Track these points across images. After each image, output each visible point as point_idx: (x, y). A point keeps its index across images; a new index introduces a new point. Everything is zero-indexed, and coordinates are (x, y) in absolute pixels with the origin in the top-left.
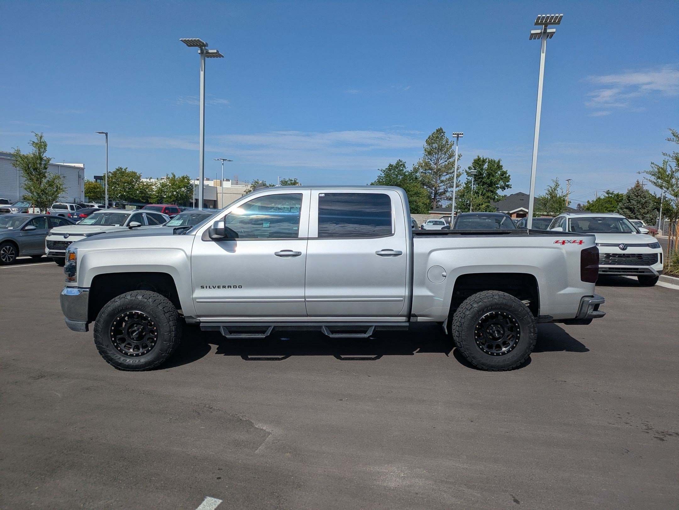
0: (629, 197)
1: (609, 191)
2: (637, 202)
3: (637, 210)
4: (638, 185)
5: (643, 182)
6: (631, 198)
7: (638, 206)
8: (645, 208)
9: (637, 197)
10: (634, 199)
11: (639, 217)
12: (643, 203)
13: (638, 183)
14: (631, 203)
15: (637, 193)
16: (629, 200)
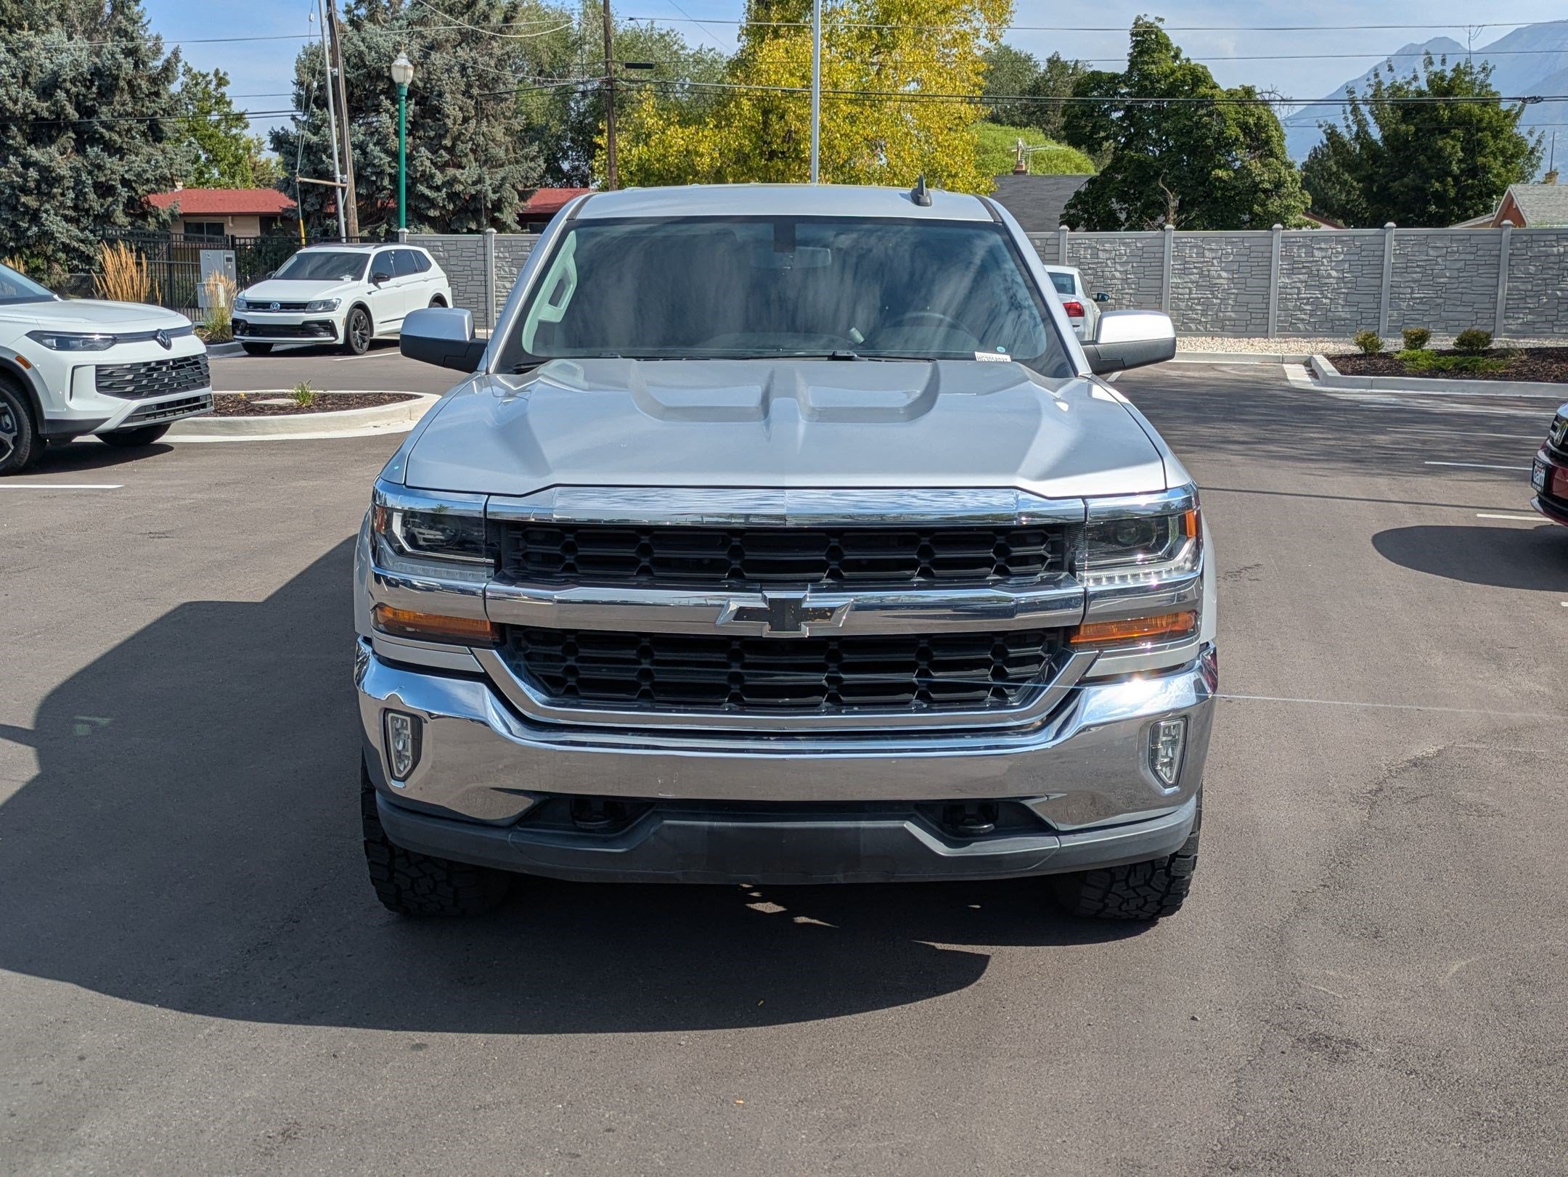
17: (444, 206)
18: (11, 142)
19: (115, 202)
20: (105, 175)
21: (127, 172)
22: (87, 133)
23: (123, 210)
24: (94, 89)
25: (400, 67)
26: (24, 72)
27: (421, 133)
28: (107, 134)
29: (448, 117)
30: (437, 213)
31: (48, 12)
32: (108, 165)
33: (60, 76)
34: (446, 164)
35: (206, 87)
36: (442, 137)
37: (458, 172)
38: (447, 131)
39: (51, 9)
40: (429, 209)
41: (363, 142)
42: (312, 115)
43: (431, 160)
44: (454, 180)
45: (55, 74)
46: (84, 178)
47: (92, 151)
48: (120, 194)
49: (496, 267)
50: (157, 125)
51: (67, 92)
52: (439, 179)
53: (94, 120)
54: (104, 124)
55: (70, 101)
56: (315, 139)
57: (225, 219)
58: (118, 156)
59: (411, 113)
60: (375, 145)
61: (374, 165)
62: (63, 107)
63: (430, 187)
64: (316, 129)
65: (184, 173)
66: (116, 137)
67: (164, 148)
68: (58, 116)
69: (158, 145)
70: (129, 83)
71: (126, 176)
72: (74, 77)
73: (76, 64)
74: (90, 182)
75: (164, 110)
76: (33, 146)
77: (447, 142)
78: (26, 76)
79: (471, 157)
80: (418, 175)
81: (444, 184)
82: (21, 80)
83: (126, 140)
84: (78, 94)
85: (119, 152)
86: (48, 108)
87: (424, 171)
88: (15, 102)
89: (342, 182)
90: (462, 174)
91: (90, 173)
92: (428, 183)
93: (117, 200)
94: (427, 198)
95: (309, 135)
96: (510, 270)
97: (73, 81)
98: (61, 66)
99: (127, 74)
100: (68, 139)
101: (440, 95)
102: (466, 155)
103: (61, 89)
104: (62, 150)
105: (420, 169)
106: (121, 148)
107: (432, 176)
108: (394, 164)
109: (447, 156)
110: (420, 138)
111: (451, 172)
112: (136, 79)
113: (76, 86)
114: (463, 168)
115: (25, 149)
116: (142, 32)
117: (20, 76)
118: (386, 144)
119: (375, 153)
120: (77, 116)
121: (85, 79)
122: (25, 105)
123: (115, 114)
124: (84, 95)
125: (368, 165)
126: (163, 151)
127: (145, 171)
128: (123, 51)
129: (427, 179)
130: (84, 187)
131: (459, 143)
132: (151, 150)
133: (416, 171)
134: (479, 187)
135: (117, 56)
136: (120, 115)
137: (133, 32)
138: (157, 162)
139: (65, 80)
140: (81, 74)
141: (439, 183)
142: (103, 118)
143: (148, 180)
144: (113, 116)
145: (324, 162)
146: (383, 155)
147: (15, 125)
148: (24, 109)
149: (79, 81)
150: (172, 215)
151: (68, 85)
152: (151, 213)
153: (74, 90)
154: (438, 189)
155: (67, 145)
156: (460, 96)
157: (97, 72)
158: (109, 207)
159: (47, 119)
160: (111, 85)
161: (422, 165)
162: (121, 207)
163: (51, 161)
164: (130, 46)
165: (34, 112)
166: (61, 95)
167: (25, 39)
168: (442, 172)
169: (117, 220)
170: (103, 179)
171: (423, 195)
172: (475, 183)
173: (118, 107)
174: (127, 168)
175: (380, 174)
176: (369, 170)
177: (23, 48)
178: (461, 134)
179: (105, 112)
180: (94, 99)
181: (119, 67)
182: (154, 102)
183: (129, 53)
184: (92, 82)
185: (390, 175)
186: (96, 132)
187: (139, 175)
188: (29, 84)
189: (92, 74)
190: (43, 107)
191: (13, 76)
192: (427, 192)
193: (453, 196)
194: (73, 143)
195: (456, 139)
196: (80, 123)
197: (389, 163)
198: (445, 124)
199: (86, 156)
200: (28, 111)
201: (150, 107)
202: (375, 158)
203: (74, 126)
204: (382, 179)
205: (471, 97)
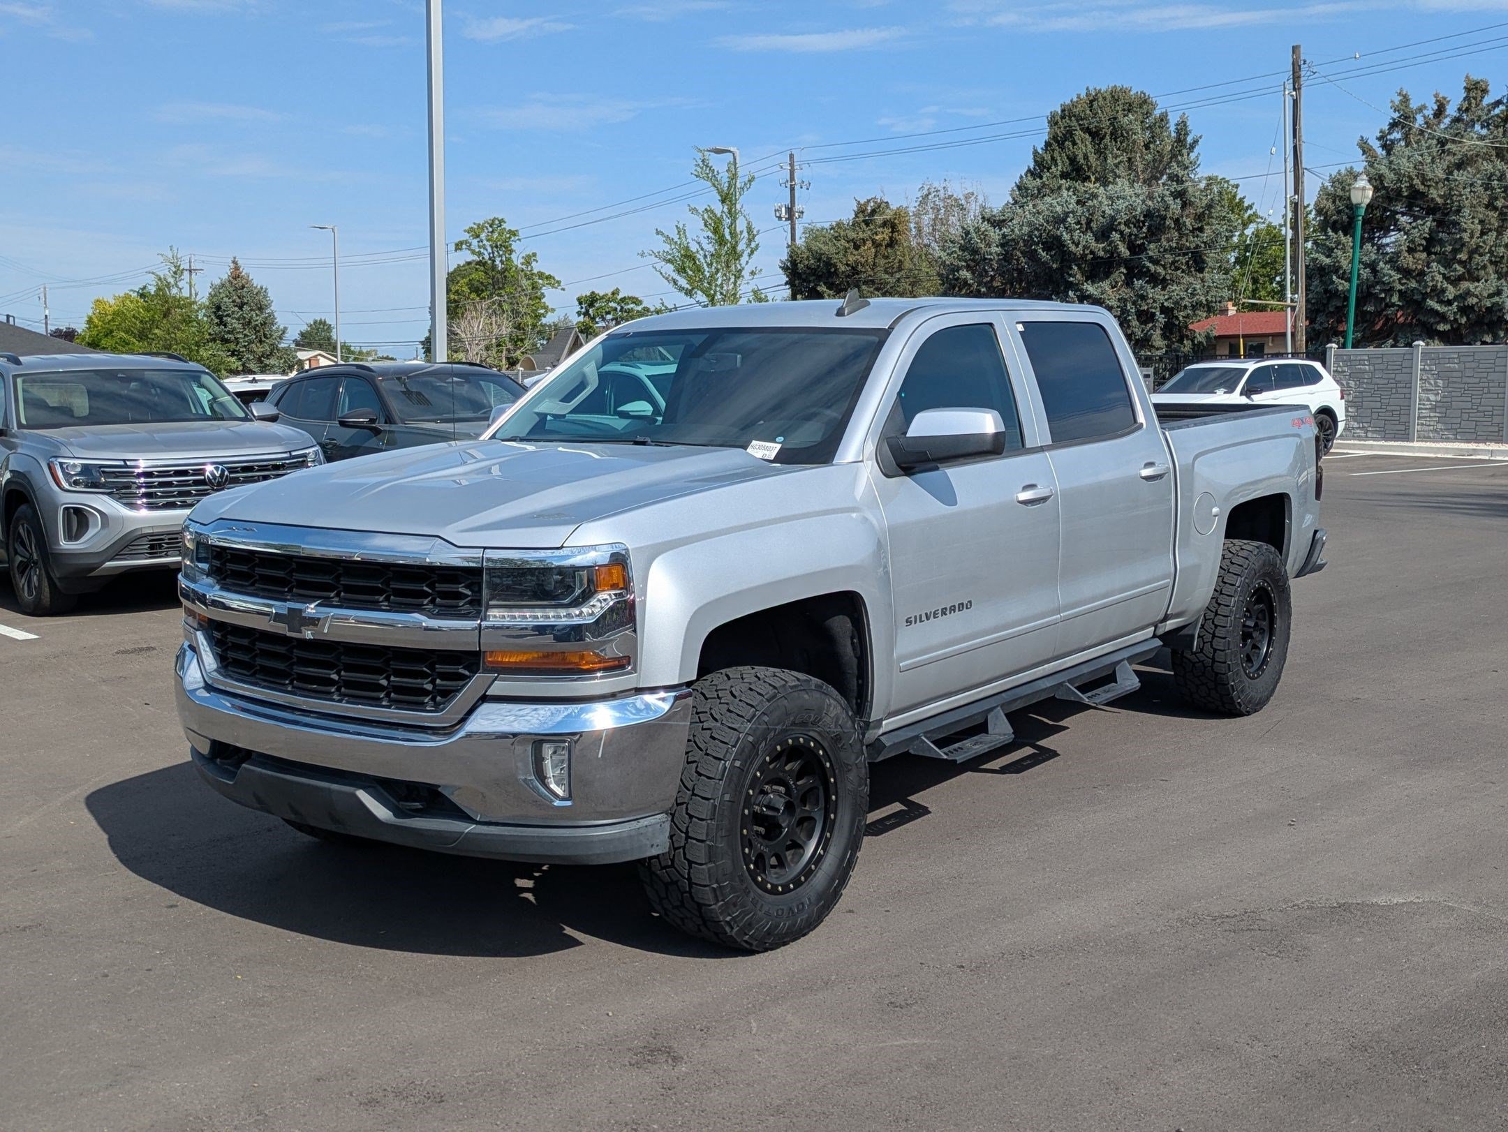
0: (219, 308)
1: (145, 287)
2: (243, 324)
3: (245, 346)
4: (236, 275)
5: (190, 262)
6: (225, 311)
7: (246, 335)
8: (263, 339)
9: (241, 307)
10: (233, 312)
11: (252, 366)
12: (257, 325)
13: (237, 268)
14: (225, 326)
15: (239, 297)
16: (220, 317)
17: (1456, 320)
18: (1071, 279)
19: (1153, 328)
20: (1147, 304)
21: (1166, 300)
22: (1137, 268)
23: (1162, 335)
24: (1145, 229)
25: (1358, 189)
26: (1087, 219)
27: (1438, 249)
28: (1152, 267)
29: (1465, 231)
30: (1448, 327)
31: (1117, 166)
32: (1151, 295)
33: (1116, 220)
34: (1461, 278)
35: (1306, 216)
36: (1456, 251)
37: (1471, 286)
38: (1463, 245)
39: (1119, 163)
40: (1438, 323)
41: (1374, 261)
42: (1328, 238)
43: (1444, 275)
44: (1468, 293)
45: (1113, 218)
46: (1129, 308)
47: (1138, 283)
48: (1157, 320)
49: (1421, 379)
50: (1200, 256)
51: (1122, 233)
52: (1451, 292)
53: (1143, 256)
54: (1151, 259)
55: (1123, 241)
56: (1328, 261)
57: (1265, 339)
58: (1160, 287)
59: (1427, 230)
60: (1385, 264)
61: (1383, 283)
62: (1116, 247)
63: (1440, 302)
64: (1329, 252)
65: (1218, 299)
66: (1160, 270)
67: (1204, 277)
68: (1112, 254)
69: (1198, 275)
70: (1177, 221)
71: (1165, 304)
72: (1128, 220)
73: (1131, 208)
74: (1133, 311)
75: (1205, 243)
76: (1089, 282)
77: (1463, 256)
78: (1089, 221)
79: (1490, 269)
80: (1429, 290)
81: (1456, 298)
82: (1084, 226)
83: (1170, 271)
84: (1131, 234)
85: (1162, 282)
86: (1104, 248)
87: (1435, 287)
88: (1077, 245)
89: (1292, 300)
90: (1477, 287)
91: (1134, 303)
92: (1438, 298)
93: (1155, 326)
94: (1436, 313)
95: (1322, 258)
96: (1436, 383)
97: (1127, 224)
98: (1118, 211)
99: (1173, 214)
100: (1120, 274)
101: (1458, 211)
102: (1484, 267)
103: (1116, 231)
104: (1114, 283)
105: (1431, 284)
106: (1164, 279)
107: (1443, 291)
108: (1404, 281)
109: (1460, 270)
110: (1435, 254)
111: (1465, 285)
112: (1182, 217)
113: (1129, 228)
114: (1478, 281)
115: (1083, 284)
116: (1192, 176)
117: (1083, 222)
118: (1397, 261)
119: (1385, 271)
120: (1128, 253)
121: (1138, 221)
122: (1085, 247)
123: (1162, 250)
124: (1136, 235)
125: (1377, 283)
126: (1203, 280)
127: (1182, 299)
128: (1172, 194)
129: (1438, 293)
130: (1129, 315)
131: (1476, 256)
132: (1191, 280)
133: (1426, 286)
134: (1496, 299)
135: (1166, 199)
136: (1165, 250)
137: (1183, 176)
138: (1195, 289)
139: (1120, 223)
140: (1135, 217)
141: (1450, 298)
142: (1151, 253)
143: (1185, 307)
144: (1159, 252)
145: (1333, 282)
146: (1393, 273)
147: (1076, 265)
148: (1084, 251)
149: (1133, 223)
150: (1208, 337)
151: (1122, 227)
152: (1187, 336)
153: (1128, 230)
154: (1449, 303)
155: (1118, 279)
156: (1482, 209)
157: (1148, 214)
158: (1148, 331)
159: (1102, 258)
160: (1160, 224)
161: (1433, 280)
162: (1159, 332)
163: (1102, 294)
164: (1179, 189)
165: (1092, 252)
166: (1115, 236)
167: (1090, 192)
168: (1455, 286)
169: (1154, 343)
170: (1146, 308)
171: (1432, 309)
172: (1490, 296)
173: (1165, 243)
174: (1166, 297)
175: (1390, 291)
176: (1378, 287)
177: (1089, 199)
178: (1478, 247)
179: (1153, 250)
180: (1143, 238)
181: (1167, 208)
182: (1197, 236)
183: (1180, 195)
184: (1144, 222)
185: (1400, 291)
186: (1144, 266)
187: (1176, 303)
188: (1091, 228)
189: (1145, 216)
190: (1099, 248)
191: (1078, 223)
192: (1437, 307)
193: (1464, 310)
194: (1123, 277)
195: (1471, 254)
196: (1131, 260)
197: (1400, 279)
198: (1461, 238)
199: (1133, 289)
200: (1087, 252)
201: (1192, 242)
202: (1384, 276)
203: (1126, 263)
204: (1392, 296)
205: (1495, 209)
